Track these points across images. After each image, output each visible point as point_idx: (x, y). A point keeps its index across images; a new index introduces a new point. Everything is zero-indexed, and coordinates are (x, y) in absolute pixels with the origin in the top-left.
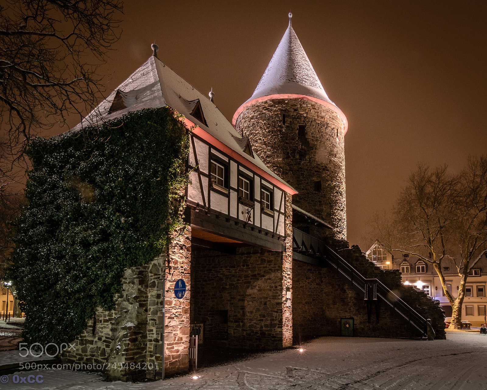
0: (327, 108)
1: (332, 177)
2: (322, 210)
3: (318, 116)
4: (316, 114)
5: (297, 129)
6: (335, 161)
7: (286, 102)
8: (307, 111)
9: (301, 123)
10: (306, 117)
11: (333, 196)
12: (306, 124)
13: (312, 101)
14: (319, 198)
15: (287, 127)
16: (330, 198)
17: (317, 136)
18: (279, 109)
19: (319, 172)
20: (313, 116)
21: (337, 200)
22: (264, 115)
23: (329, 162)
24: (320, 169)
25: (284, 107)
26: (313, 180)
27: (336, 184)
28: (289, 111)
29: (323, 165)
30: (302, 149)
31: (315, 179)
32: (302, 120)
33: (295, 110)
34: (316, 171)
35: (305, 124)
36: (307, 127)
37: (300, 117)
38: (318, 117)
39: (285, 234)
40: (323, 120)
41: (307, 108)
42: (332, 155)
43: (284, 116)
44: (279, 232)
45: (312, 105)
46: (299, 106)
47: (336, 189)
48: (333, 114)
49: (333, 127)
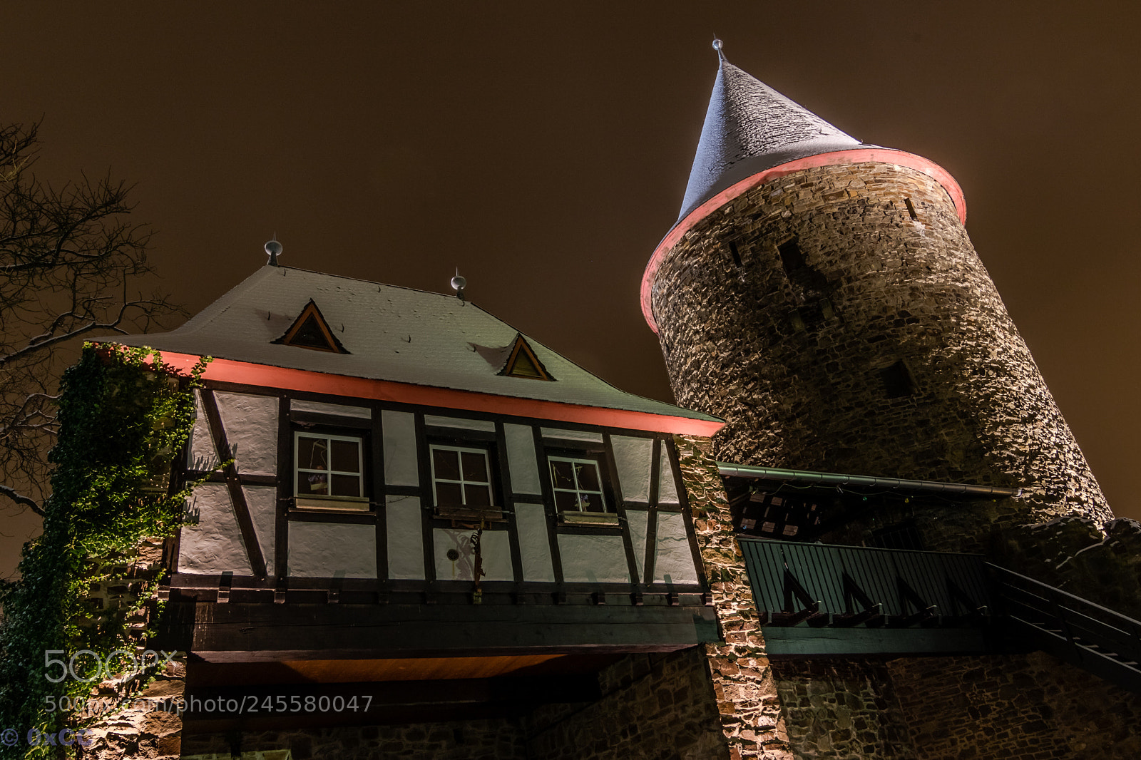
0: (846, 165)
1: (937, 335)
2: (942, 448)
3: (825, 198)
4: (819, 194)
5: (777, 258)
6: (931, 285)
7: (727, 211)
8: (787, 203)
9: (781, 239)
10: (790, 218)
11: (967, 389)
12: (797, 234)
13: (795, 172)
14: (914, 414)
15: (749, 266)
16: (955, 400)
17: (842, 246)
18: (717, 237)
19: (882, 338)
20: (812, 204)
21: (987, 397)
22: (688, 271)
23: (911, 295)
24: (884, 328)
25: (727, 225)
26: (874, 368)
27: (962, 349)
28: (741, 228)
29: (889, 314)
30: (809, 300)
31: (879, 363)
32: (783, 229)
33: (755, 217)
34: (871, 341)
35: (793, 235)
36: (801, 239)
37: (773, 225)
38: (825, 200)
39: (701, 576)
40: (845, 198)
41: (785, 195)
42: (916, 272)
43: (733, 247)
44: (667, 577)
45: (798, 181)
46: (762, 202)
47: (972, 362)
48: (875, 171)
49: (886, 200)
